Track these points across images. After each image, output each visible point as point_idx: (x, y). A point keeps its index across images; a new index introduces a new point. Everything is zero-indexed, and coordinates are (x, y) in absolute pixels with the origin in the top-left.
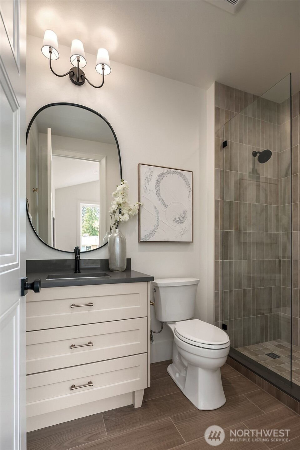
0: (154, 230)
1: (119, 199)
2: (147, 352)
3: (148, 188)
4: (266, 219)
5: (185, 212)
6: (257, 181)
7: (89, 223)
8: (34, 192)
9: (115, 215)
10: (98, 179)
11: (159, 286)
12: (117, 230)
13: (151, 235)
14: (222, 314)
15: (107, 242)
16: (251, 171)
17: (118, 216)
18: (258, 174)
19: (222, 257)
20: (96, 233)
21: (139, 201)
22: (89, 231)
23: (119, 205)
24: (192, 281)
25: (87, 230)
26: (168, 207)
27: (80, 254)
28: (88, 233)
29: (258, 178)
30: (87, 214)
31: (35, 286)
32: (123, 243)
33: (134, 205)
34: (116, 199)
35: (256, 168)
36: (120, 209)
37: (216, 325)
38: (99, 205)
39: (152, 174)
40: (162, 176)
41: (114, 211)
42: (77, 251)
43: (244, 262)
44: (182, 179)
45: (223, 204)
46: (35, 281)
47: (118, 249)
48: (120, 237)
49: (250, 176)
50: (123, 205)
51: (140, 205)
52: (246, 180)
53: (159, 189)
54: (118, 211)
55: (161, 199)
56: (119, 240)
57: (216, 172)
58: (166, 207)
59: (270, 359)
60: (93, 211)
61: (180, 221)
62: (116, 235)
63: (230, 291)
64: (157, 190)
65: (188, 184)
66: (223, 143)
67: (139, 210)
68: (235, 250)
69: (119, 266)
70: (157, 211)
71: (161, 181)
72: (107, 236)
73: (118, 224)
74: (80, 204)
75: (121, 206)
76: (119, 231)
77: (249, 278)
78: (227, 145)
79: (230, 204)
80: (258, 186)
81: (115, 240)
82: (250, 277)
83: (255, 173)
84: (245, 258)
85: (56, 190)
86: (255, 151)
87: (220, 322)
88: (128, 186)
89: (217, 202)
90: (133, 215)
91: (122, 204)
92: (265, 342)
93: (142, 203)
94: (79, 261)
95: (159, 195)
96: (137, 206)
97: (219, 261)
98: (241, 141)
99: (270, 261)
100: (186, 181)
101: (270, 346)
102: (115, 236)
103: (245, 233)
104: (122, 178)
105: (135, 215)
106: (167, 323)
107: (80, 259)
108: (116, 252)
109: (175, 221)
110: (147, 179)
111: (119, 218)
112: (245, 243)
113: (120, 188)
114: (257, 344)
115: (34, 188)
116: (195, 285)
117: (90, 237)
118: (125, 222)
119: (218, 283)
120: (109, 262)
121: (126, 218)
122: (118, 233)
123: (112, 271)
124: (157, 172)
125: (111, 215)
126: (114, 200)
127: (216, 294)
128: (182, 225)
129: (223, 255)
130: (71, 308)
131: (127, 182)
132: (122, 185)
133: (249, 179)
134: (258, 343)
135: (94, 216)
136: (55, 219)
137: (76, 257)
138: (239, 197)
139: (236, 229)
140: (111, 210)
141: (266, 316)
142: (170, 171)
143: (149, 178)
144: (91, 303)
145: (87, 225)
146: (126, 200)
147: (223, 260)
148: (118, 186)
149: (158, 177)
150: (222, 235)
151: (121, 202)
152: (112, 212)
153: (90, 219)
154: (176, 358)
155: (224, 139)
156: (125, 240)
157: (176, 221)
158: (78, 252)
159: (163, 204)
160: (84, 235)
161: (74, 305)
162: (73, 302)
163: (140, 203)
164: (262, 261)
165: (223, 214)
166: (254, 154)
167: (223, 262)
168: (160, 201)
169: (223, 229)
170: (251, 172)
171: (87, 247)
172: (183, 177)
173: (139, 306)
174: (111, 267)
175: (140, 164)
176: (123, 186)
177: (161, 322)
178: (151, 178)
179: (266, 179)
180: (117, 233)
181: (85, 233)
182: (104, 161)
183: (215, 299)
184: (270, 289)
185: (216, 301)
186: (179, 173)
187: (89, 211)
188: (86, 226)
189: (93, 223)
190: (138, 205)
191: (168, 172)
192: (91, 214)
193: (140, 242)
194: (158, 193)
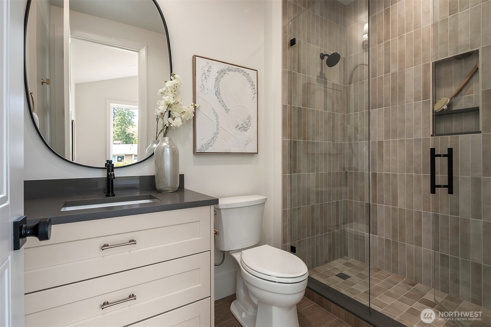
0: (213, 139)
1: (169, 98)
2: (210, 296)
3: (206, 87)
4: (333, 127)
5: (249, 118)
6: (324, 87)
7: (122, 128)
8: (42, 84)
9: (163, 119)
10: (136, 73)
11: (220, 208)
12: (166, 139)
13: (209, 144)
14: (290, 235)
15: (153, 154)
16: (319, 74)
17: (167, 120)
18: (326, 79)
19: (290, 170)
20: (130, 140)
21: (194, 101)
22: (120, 138)
23: (169, 106)
24: (259, 200)
25: (118, 136)
26: (229, 111)
27: (114, 170)
28: (120, 140)
29: (326, 83)
30: (118, 118)
31: (40, 230)
32: (175, 154)
33: (188, 107)
34: (164, 97)
35: (323, 72)
36: (170, 111)
37: (284, 249)
38: (137, 107)
39: (210, 70)
40: (222, 72)
41: (162, 114)
42: (109, 166)
43: (313, 175)
44: (246, 79)
45: (291, 110)
46: (40, 222)
47: (168, 163)
48: (171, 148)
49: (317, 80)
50: (174, 106)
51: (195, 107)
52: (314, 85)
53: (219, 88)
54: (167, 113)
55: (221, 102)
56: (169, 152)
57: (284, 73)
58: (227, 110)
59: (341, 281)
60: (126, 114)
61: (244, 128)
62: (165, 144)
63: (299, 208)
64: (216, 90)
65: (253, 85)
66: (291, 40)
67: (195, 113)
68: (303, 163)
69: (169, 185)
70: (217, 116)
71: (221, 80)
72: (152, 145)
73: (167, 130)
74: (110, 104)
75: (171, 107)
76: (170, 140)
77: (318, 193)
78: (295, 44)
79: (298, 111)
80: (326, 92)
81: (163, 151)
82: (318, 191)
83: (322, 77)
84: (313, 171)
85: (77, 85)
86: (322, 54)
87: (289, 244)
88: (181, 83)
89: (284, 107)
90: (188, 119)
91: (173, 104)
92: (333, 261)
93: (198, 105)
94: (112, 181)
95: (219, 96)
96: (192, 109)
97: (287, 174)
98: (309, 41)
99: (337, 173)
100: (250, 81)
101: (338, 265)
102: (164, 146)
103: (313, 143)
104: (171, 72)
105: (189, 119)
106: (230, 252)
107: (114, 178)
108: (165, 166)
109: (237, 129)
110: (204, 76)
111: (169, 122)
112: (313, 154)
113: (169, 84)
114: (325, 264)
115: (42, 79)
116: (263, 204)
117: (123, 145)
118: (177, 128)
119: (286, 200)
120: (156, 180)
121: (178, 123)
122: (168, 142)
123: (160, 192)
124: (217, 67)
125: (157, 119)
126: (162, 99)
127: (284, 213)
128: (245, 133)
129: (291, 168)
130: (103, 250)
131: (179, 76)
132: (172, 80)
133: (317, 84)
134: (326, 262)
135: (128, 119)
136: (75, 122)
137: (108, 175)
138: (306, 103)
139: (304, 139)
140: (159, 112)
141: (334, 233)
142: (232, 67)
143: (207, 74)
144: (133, 241)
145: (119, 131)
146: (179, 100)
147: (291, 173)
148: (166, 82)
149: (217, 74)
150: (290, 145)
151: (172, 102)
152: (159, 114)
153: (122, 124)
154: (241, 293)
155: (292, 37)
156: (177, 152)
157: (239, 127)
158: (111, 168)
159: (223, 107)
160: (115, 142)
161: (108, 245)
162: (105, 241)
163: (196, 105)
164: (330, 174)
165: (291, 121)
166: (322, 56)
167: (291, 175)
168: (220, 103)
169: (291, 139)
170: (319, 76)
171: (118, 157)
172: (247, 76)
173: (200, 238)
174: (159, 186)
175: (196, 56)
176: (174, 81)
177: (222, 251)
178: (209, 75)
179: (333, 84)
180: (166, 142)
181: (115, 140)
182: (143, 52)
183: (283, 218)
184: (337, 203)
185: (284, 221)
186: (242, 71)
187: (120, 114)
188: (117, 131)
189: (127, 129)
190: (193, 106)
191: (229, 69)
192: (124, 118)
193: (195, 153)
194: (218, 93)
